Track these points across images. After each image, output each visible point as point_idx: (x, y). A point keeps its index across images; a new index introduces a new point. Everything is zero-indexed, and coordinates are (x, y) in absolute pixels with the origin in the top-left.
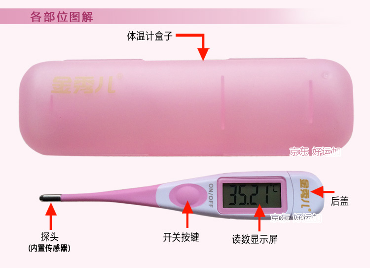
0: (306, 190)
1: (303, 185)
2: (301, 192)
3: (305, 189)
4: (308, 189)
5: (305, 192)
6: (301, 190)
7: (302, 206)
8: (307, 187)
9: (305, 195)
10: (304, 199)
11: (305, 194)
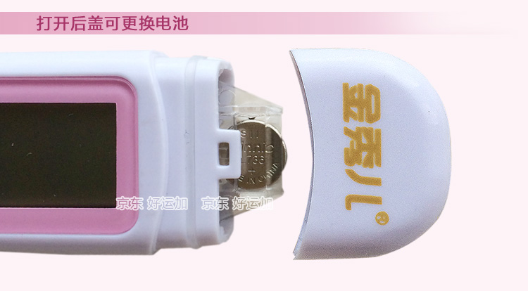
0: (368, 133)
1: (355, 110)
2: (346, 142)
3: (365, 125)
4: (375, 126)
5: (364, 141)
6: (348, 132)
7: (350, 200)
8: (373, 118)
9: (364, 155)
10: (359, 170)
11: (362, 147)
